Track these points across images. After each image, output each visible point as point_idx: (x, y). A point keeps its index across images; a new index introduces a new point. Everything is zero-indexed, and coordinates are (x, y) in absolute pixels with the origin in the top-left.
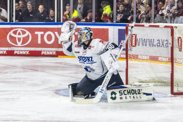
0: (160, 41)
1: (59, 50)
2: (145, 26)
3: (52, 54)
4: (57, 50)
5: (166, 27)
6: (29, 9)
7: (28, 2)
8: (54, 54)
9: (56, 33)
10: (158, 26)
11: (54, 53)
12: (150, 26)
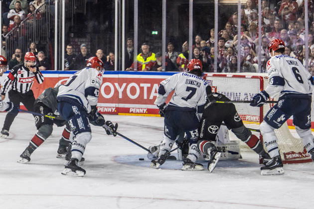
0: (248, 95)
1: (120, 106)
2: (227, 76)
3: (110, 111)
4: (117, 106)
5: (253, 77)
6: (83, 53)
7: (81, 44)
8: (113, 111)
9: (116, 84)
10: (244, 77)
11: (114, 109)
12: (234, 76)
